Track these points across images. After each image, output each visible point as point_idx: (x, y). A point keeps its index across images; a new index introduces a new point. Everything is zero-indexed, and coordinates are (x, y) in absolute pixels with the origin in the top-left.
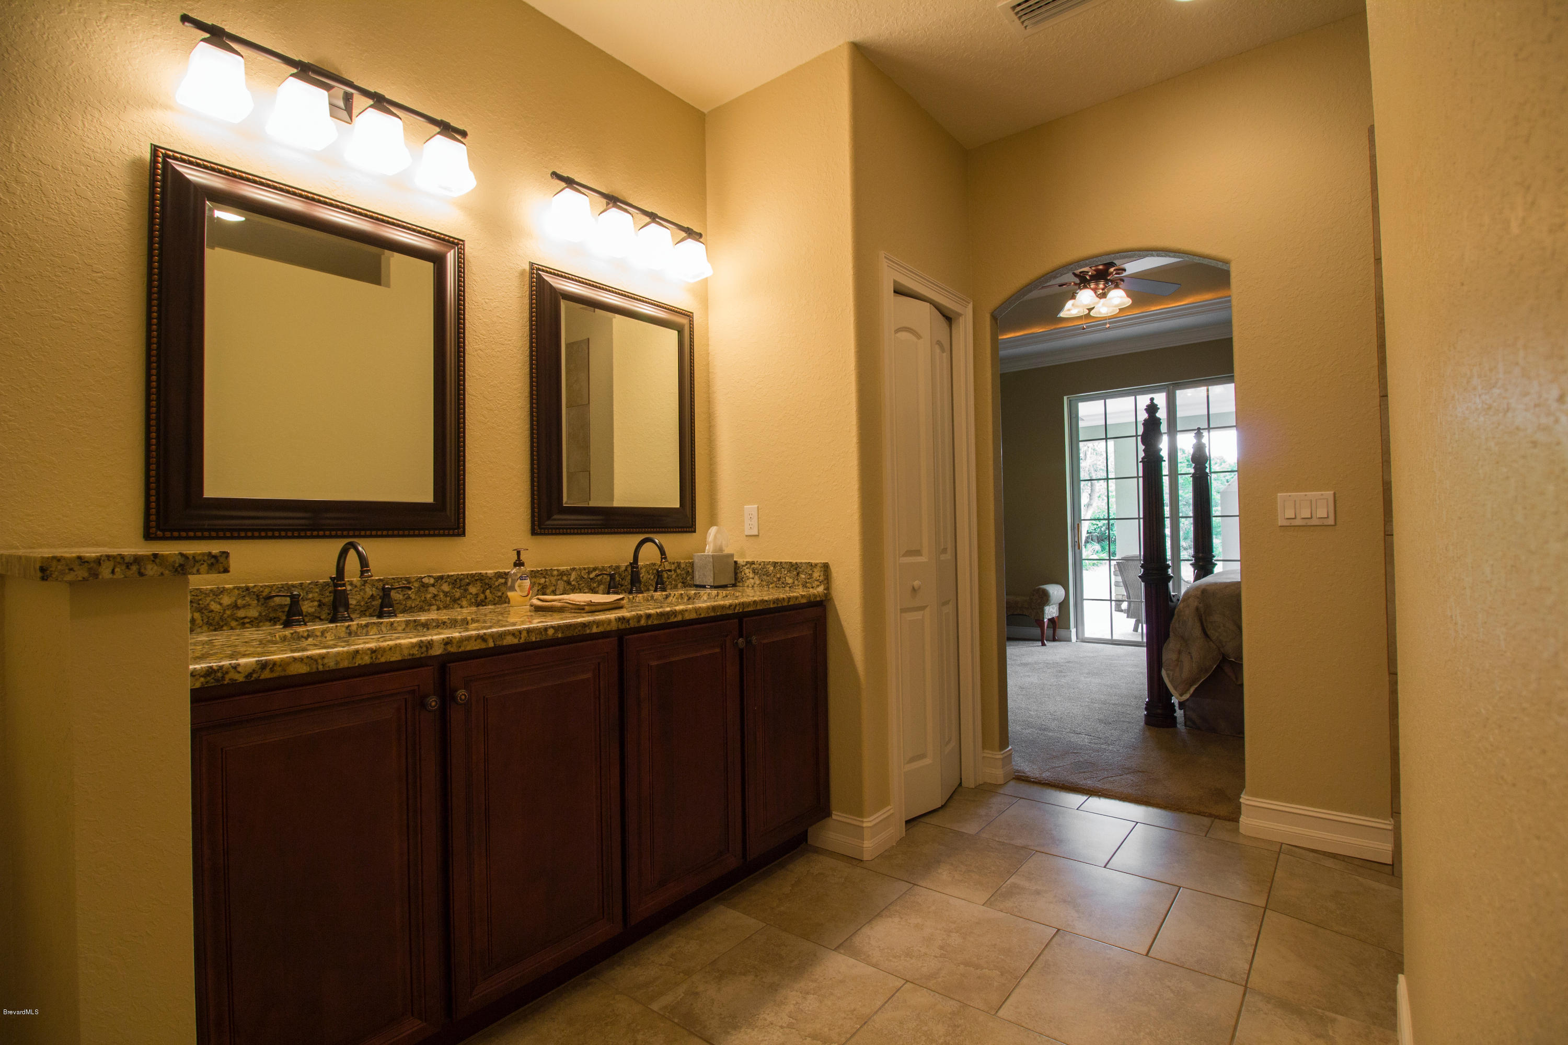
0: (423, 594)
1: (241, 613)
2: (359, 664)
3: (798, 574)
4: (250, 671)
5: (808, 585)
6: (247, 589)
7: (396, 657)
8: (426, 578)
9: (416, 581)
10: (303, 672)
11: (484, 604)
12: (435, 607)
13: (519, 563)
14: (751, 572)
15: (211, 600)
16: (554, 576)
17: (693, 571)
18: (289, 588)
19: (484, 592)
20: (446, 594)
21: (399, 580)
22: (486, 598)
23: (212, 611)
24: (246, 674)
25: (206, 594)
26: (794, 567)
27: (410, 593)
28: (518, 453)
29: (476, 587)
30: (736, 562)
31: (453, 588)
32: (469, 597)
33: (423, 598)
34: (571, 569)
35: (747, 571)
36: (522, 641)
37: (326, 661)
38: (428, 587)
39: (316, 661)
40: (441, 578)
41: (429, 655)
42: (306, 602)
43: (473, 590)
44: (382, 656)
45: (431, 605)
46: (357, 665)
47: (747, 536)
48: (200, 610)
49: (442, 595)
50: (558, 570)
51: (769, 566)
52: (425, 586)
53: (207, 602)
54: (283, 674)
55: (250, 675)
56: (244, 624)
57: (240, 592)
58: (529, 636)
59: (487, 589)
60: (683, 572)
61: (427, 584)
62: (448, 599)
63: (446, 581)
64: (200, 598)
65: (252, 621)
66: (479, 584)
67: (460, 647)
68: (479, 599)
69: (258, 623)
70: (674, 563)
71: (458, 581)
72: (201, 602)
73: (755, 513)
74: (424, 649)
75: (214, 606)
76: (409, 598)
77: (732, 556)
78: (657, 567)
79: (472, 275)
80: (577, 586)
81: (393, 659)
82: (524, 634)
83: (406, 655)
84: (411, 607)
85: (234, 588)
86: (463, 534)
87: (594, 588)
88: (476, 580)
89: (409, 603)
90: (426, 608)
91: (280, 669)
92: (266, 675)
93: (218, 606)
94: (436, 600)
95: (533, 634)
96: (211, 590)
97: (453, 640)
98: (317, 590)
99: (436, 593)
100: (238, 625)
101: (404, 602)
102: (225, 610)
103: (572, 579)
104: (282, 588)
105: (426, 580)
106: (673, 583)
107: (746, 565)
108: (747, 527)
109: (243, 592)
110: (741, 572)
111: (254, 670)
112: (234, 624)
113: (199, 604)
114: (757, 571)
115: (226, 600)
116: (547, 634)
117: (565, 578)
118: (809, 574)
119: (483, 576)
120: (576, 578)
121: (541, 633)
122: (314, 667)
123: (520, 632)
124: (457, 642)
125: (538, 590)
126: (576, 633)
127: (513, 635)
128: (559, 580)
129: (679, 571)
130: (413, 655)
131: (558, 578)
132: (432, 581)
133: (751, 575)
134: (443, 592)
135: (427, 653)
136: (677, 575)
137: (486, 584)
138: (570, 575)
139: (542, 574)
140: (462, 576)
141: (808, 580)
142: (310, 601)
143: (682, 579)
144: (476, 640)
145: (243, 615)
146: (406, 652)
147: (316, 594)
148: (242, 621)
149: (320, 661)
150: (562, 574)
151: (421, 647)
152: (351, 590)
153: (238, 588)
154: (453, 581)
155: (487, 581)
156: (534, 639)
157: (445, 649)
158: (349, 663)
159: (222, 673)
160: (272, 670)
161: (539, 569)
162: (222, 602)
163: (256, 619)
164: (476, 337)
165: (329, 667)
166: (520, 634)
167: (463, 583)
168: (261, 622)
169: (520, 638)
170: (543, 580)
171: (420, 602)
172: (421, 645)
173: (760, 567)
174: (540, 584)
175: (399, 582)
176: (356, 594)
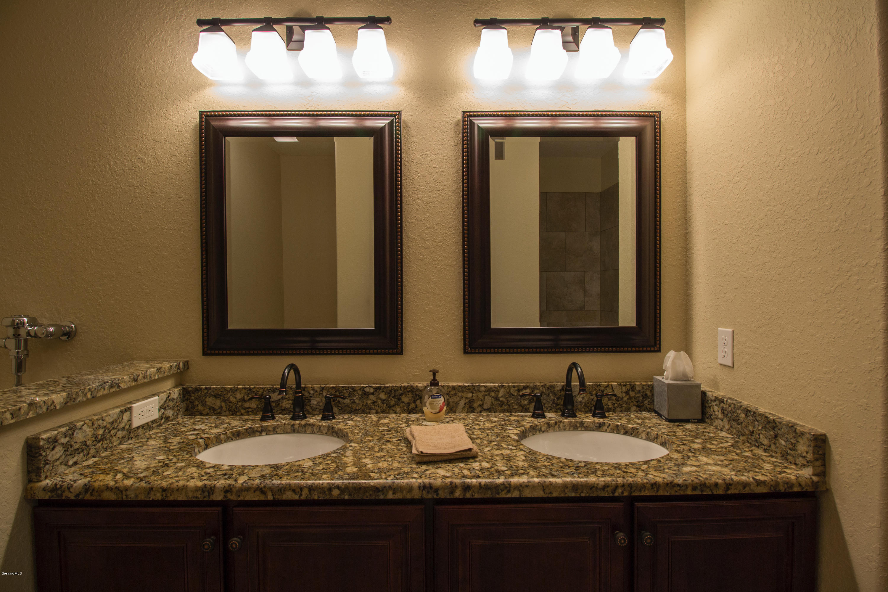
0: (365, 400)
1: (247, 405)
2: (153, 499)
3: (776, 436)
4: (78, 492)
5: (789, 457)
6: (250, 389)
7: (182, 497)
8: (367, 388)
9: (360, 389)
10: (113, 499)
11: (415, 411)
12: (374, 411)
13: (434, 383)
14: (720, 411)
15: (231, 395)
16: (481, 392)
17: (653, 395)
18: (274, 390)
19: (415, 402)
20: (383, 401)
21: (347, 388)
22: (416, 407)
23: (231, 402)
24: (76, 494)
25: (228, 391)
26: (771, 425)
27: (355, 398)
28: (452, 282)
29: (408, 397)
30: (704, 393)
31: (389, 397)
32: (402, 405)
33: (365, 404)
34: (499, 386)
35: (716, 408)
36: (303, 497)
37: (128, 493)
38: (369, 395)
39: (121, 491)
40: (379, 388)
41: (211, 499)
42: (285, 401)
43: (405, 399)
44: (171, 495)
45: (371, 409)
46: (151, 499)
47: (720, 364)
48: (224, 401)
49: (379, 402)
50: (485, 386)
51: (740, 412)
52: (367, 394)
53: (229, 396)
54: (99, 498)
55: (78, 495)
56: (248, 412)
57: (246, 391)
58: (310, 493)
59: (418, 399)
60: (639, 395)
61: (368, 392)
62: (385, 405)
63: (383, 391)
64: (225, 393)
65: (253, 410)
66: (410, 395)
67: (239, 496)
68: (410, 407)
69: (256, 412)
70: (625, 385)
71: (393, 391)
72: (225, 396)
73: (729, 338)
74: (206, 494)
75: (232, 399)
76: (354, 402)
77: (699, 386)
78: (602, 388)
79: (411, 138)
80: (506, 402)
81: (180, 499)
82: (305, 492)
83: (190, 496)
84: (356, 410)
85: (243, 388)
86: (401, 353)
87: (524, 405)
88: (408, 392)
89: (354, 406)
90: (367, 411)
91: (97, 494)
92: (88, 497)
93: (234, 399)
94: (375, 405)
95: (316, 493)
96: (231, 389)
97: (233, 489)
98: (292, 392)
99: (375, 400)
100: (245, 412)
101: (351, 406)
102: (238, 402)
103: (500, 396)
104: (270, 389)
105: (367, 390)
106: (624, 405)
107: (715, 401)
108: (720, 355)
109: (248, 391)
110: (710, 407)
111: (80, 492)
112: (243, 411)
113: (224, 397)
114: (726, 412)
115: (239, 396)
116: (331, 494)
117: (493, 394)
118: (792, 444)
119: (414, 388)
120: (505, 395)
121: (325, 492)
122: (120, 496)
123: (301, 488)
124: (237, 491)
125: (465, 404)
126: (366, 496)
127: (294, 491)
128: (486, 395)
129: (632, 394)
130: (197, 497)
131: (486, 393)
132: (372, 390)
133: (720, 416)
134: (381, 399)
135: (209, 498)
136: (630, 398)
137: (416, 395)
138: (498, 391)
139: (469, 389)
140: (396, 388)
141: (789, 451)
142: (287, 400)
143: (637, 402)
144: (255, 492)
145: (248, 407)
146: (190, 495)
147: (291, 395)
148: (247, 410)
149: (124, 492)
150: (489, 390)
151: (203, 491)
152: (313, 394)
153: (245, 388)
154: (388, 391)
155: (417, 393)
156: (316, 498)
157: (225, 496)
158: (145, 497)
159: (61, 491)
160: (92, 494)
161: (467, 385)
162: (236, 396)
163: (255, 409)
164: (415, 189)
165: (130, 498)
166: (301, 491)
167: (397, 393)
168: (258, 411)
169: (301, 495)
170: (470, 395)
171: (362, 406)
172: (204, 489)
173: (730, 409)
174: (467, 398)
175: (346, 390)
176: (317, 397)
